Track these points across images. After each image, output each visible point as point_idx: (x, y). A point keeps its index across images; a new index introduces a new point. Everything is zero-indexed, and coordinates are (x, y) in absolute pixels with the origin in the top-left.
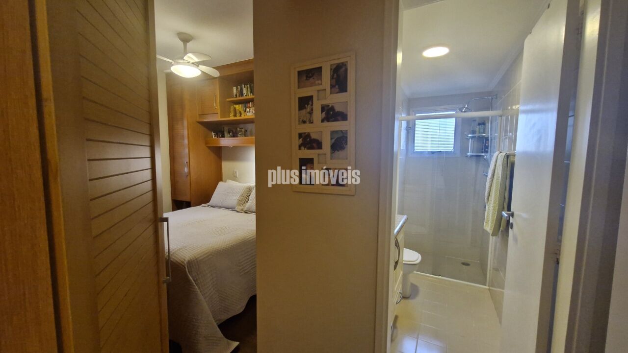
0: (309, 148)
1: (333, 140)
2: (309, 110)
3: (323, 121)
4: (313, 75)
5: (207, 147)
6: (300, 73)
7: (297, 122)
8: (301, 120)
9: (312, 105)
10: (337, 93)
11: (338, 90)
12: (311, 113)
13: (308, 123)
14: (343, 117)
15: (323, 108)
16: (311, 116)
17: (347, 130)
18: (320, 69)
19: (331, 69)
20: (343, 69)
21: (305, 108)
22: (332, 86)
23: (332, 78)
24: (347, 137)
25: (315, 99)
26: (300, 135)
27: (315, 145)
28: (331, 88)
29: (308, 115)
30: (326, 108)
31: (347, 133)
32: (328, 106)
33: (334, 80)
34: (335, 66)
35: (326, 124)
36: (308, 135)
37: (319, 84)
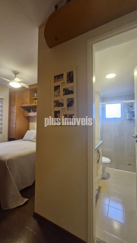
0: (58, 107)
1: (68, 103)
2: (58, 91)
3: (64, 95)
4: (60, 77)
5: (24, 116)
6: (55, 77)
7: (54, 96)
8: (55, 95)
9: (60, 89)
10: (69, 83)
11: (70, 82)
12: (59, 92)
13: (58, 96)
14: (72, 92)
15: (64, 90)
16: (59, 93)
17: (73, 98)
18: (63, 74)
19: (67, 74)
20: (72, 74)
21: (57, 90)
22: (68, 81)
23: (67, 77)
24: (73, 101)
25: (61, 86)
26: (55, 102)
27: (61, 105)
28: (67, 82)
29: (58, 93)
30: (65, 90)
31: (73, 99)
32: (66, 89)
33: (68, 79)
34: (68, 73)
35: (65, 96)
36: (58, 101)
37: (62, 80)
